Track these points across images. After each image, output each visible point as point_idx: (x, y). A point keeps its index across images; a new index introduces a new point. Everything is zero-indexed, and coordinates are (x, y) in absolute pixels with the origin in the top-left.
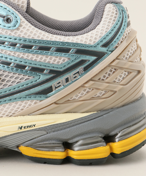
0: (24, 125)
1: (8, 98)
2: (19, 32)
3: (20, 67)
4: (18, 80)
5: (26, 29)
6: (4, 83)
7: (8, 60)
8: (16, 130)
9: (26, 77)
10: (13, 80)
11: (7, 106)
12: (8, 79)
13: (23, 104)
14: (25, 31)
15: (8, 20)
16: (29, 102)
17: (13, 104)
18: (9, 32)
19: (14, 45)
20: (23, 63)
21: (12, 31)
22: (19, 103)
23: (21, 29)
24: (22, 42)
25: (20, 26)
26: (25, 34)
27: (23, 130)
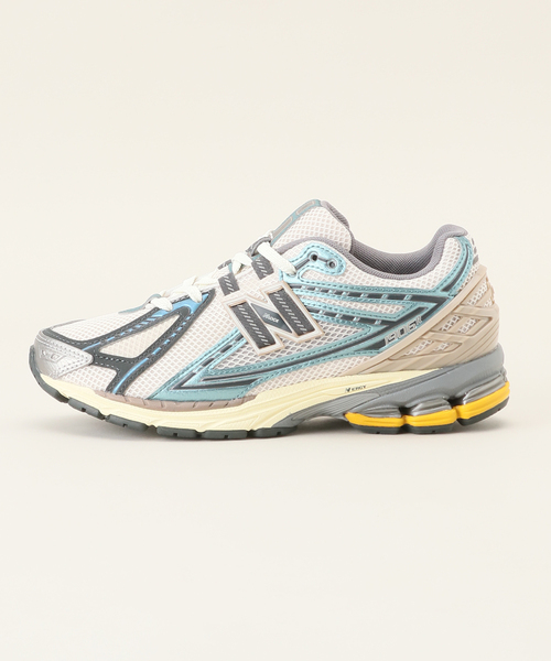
0: (352, 386)
1: (333, 355)
2: (344, 278)
3: (347, 318)
4: (345, 334)
5: (353, 274)
6: (329, 337)
7: (333, 311)
8: (343, 393)
9: (355, 329)
10: (339, 333)
11: (332, 364)
12: (333, 332)
13: (351, 362)
14: (351, 276)
15: (331, 265)
16: (358, 359)
17: (340, 362)
18: (334, 278)
19: (339, 293)
20: (350, 314)
21: (336, 277)
22: (347, 360)
23: (347, 274)
24: (348, 289)
25: (346, 271)
26: (353, 280)
27: (351, 392)
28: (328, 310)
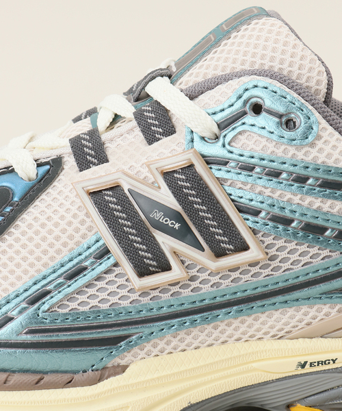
0: (310, 359)
1: (280, 298)
2: (314, 152)
3: (314, 230)
4: (306, 259)
5: (331, 145)
6: (275, 264)
7: (287, 214)
8: (290, 369)
9: (326, 253)
10: (294, 257)
11: (277, 314)
12: (283, 255)
13: (313, 312)
14: (328, 149)
15: (289, 124)
16: (326, 309)
17: (291, 311)
18: (292, 151)
19: (302, 180)
20: (320, 222)
21: (299, 148)
22: (304, 309)
23: (320, 144)
24: (320, 175)
25: (319, 137)
26: (329, 156)
27: (308, 369)
28: (276, 211)
